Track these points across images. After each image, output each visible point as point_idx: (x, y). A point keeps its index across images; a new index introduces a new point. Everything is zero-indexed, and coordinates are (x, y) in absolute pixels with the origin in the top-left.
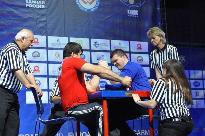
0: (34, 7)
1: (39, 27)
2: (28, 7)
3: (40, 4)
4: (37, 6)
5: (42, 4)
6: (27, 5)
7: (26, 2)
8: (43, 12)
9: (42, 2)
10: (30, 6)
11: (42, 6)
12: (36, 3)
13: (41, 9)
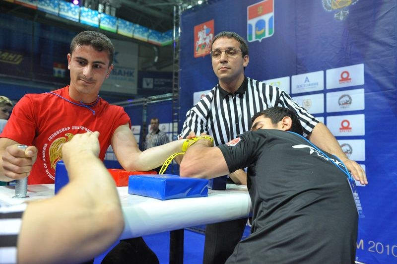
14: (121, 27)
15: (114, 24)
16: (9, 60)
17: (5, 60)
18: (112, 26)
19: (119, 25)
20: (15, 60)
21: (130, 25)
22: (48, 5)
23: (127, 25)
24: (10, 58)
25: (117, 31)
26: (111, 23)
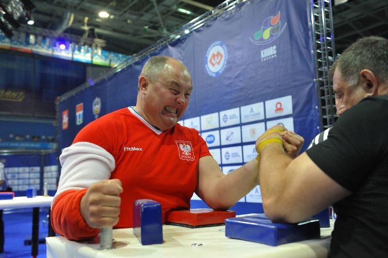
14: (114, 60)
15: (106, 58)
16: (12, 98)
17: (8, 98)
18: (105, 60)
19: (112, 58)
20: (18, 97)
21: (123, 57)
22: (43, 47)
23: (119, 58)
24: (13, 96)
25: (110, 64)
26: (103, 57)
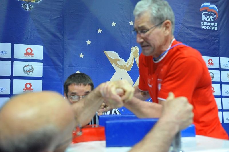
0: (209, 29)
1: (213, 48)
2: (203, 29)
3: (213, 26)
4: (211, 28)
5: (215, 25)
6: (202, 27)
7: (202, 24)
8: (216, 34)
9: (215, 24)
10: (205, 27)
11: (215, 27)
12: (210, 25)
13: (214, 30)
